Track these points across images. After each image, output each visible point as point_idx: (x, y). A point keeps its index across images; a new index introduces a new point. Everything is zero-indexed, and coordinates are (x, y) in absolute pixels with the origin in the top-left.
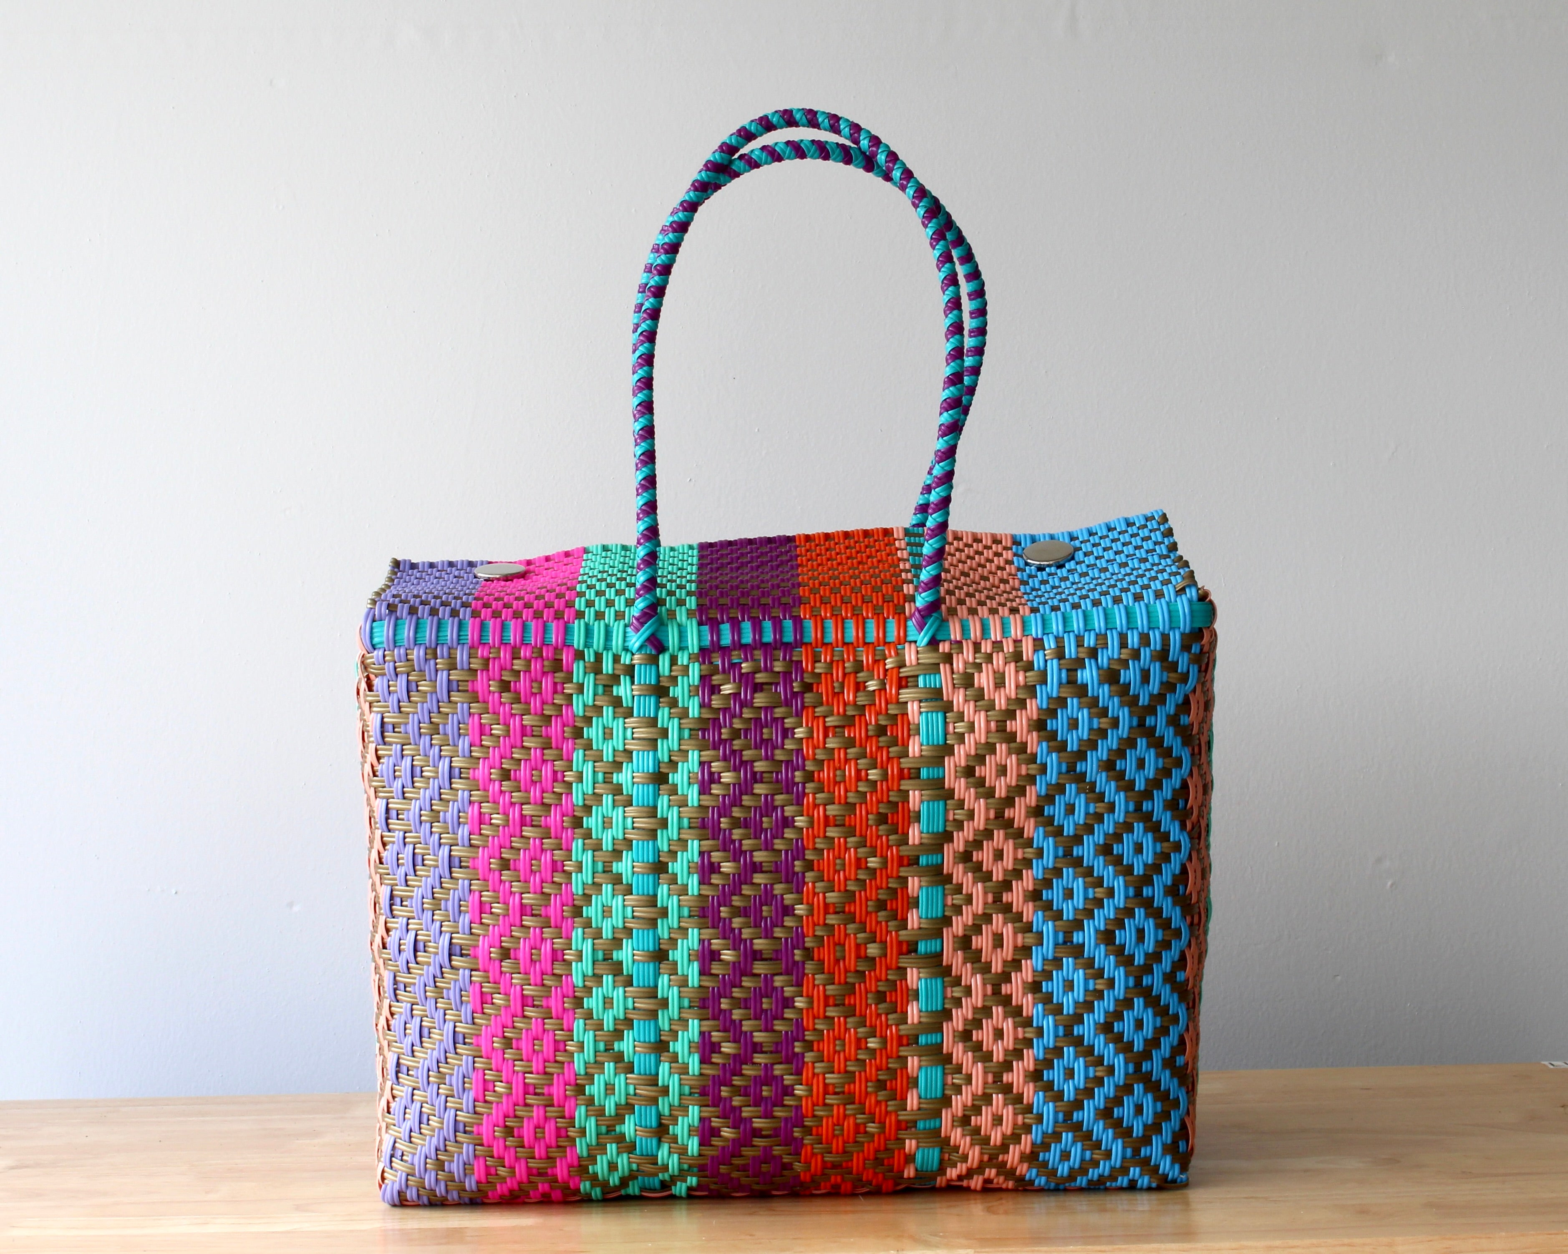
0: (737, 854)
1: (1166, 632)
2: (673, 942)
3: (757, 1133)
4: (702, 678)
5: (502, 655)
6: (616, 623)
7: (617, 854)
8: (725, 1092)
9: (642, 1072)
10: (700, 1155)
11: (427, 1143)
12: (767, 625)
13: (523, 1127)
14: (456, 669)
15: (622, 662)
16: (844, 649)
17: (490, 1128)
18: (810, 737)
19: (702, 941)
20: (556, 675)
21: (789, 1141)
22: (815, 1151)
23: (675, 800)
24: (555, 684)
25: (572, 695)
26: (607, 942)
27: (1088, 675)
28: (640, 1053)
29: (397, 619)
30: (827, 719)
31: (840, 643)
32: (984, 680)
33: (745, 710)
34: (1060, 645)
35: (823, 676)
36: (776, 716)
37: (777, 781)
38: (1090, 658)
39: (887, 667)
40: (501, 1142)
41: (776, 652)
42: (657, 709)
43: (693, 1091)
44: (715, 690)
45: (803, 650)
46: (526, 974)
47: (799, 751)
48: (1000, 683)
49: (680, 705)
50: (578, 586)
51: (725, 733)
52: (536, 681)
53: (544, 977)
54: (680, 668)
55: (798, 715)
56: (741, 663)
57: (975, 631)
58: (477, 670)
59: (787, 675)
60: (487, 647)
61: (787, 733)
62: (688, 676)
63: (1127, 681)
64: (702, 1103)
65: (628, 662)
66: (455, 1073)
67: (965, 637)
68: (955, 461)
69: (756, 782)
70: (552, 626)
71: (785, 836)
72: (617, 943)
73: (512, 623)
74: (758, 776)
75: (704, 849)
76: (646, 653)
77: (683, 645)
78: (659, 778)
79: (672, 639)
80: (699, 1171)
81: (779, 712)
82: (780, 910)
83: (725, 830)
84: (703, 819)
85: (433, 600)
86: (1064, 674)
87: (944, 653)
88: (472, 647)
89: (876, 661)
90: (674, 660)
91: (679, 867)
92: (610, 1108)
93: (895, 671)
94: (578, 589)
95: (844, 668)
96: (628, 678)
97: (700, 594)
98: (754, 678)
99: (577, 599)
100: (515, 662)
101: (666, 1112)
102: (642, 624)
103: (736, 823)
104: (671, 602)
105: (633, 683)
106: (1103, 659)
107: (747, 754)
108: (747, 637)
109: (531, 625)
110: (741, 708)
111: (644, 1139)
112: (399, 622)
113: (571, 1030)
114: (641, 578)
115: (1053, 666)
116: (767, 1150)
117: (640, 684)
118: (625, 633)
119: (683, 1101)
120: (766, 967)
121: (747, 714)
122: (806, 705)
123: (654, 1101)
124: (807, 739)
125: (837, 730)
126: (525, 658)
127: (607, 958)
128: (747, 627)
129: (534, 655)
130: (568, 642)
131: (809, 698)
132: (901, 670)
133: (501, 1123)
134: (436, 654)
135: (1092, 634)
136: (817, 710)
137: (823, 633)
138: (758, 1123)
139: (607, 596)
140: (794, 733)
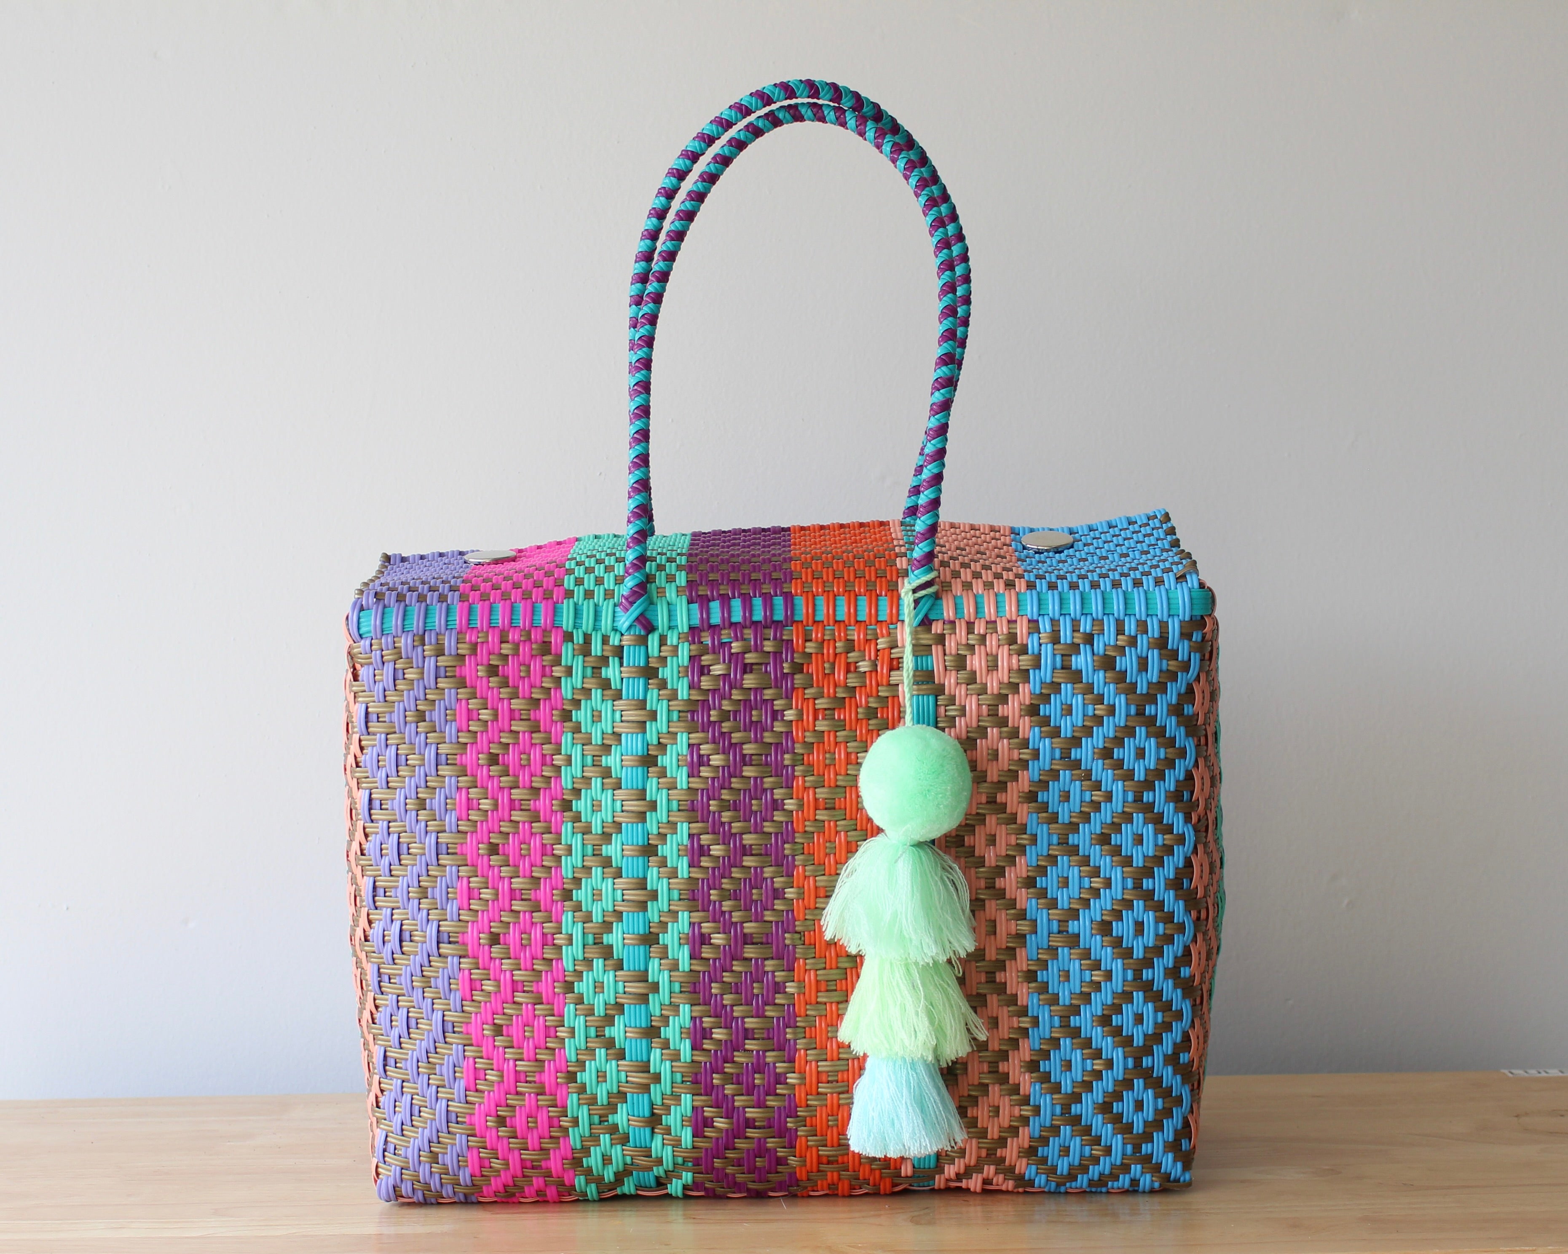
0: (727, 837)
1: (1165, 620)
2: (663, 926)
3: (750, 1123)
4: (691, 658)
5: (490, 639)
6: (605, 603)
7: (606, 837)
8: (717, 1080)
9: (634, 1059)
10: (694, 1147)
11: (419, 1135)
12: (758, 602)
13: (515, 1116)
14: (444, 655)
15: (611, 643)
16: (836, 628)
17: (483, 1116)
18: (800, 719)
19: (692, 925)
20: (544, 658)
21: (782, 1132)
22: (809, 1143)
23: (664, 783)
24: (544, 667)
25: (560, 678)
26: (597, 925)
27: (1082, 661)
28: (631, 1038)
29: (385, 607)
30: (817, 702)
31: (831, 622)
32: (976, 662)
33: (734, 691)
34: (1056, 629)
35: (814, 656)
36: (766, 697)
37: (767, 764)
38: (1085, 644)
39: (879, 647)
40: (494, 1131)
41: (766, 631)
42: (646, 690)
43: (685, 1079)
44: (704, 670)
45: (794, 628)
46: (516, 958)
47: (789, 734)
48: (993, 666)
49: (669, 687)
50: (567, 563)
51: (714, 715)
52: (524, 664)
53: (535, 961)
54: (670, 648)
55: (789, 697)
56: (731, 643)
57: (968, 610)
58: (465, 656)
59: (777, 655)
60: (475, 631)
61: (776, 715)
62: (678, 656)
63: (1123, 669)
64: (694, 1092)
65: (617, 643)
66: (445, 1062)
67: (958, 616)
68: (947, 440)
69: (745, 765)
70: (540, 607)
71: (775, 818)
72: (607, 927)
73: (500, 606)
74: (747, 758)
75: (694, 831)
76: (635, 635)
77: (672, 624)
78: (648, 761)
79: (661, 619)
80: (694, 1165)
81: (768, 694)
82: (770, 893)
83: (714, 813)
84: (693, 801)
85: (421, 586)
86: (1058, 659)
87: (936, 634)
88: (460, 632)
89: (867, 641)
90: (663, 641)
91: (668, 850)
92: (602, 1098)
93: (886, 651)
94: (567, 566)
95: (835, 648)
96: (617, 659)
97: (690, 569)
98: (744, 658)
99: (566, 577)
100: (503, 645)
101: (659, 1101)
102: (632, 603)
103: (725, 806)
104: (661, 579)
105: (621, 665)
106: (1099, 646)
107: (736, 737)
108: (737, 616)
109: (519, 607)
110: (731, 688)
111: (637, 1129)
112: (387, 610)
113: (562, 1015)
114: (630, 556)
115: (1047, 651)
116: (761, 1142)
117: (629, 666)
118: (614, 612)
119: (674, 1090)
120: (758, 950)
121: (736, 695)
122: (796, 686)
123: (646, 1088)
124: (797, 721)
125: (827, 712)
126: (514, 642)
127: (598, 942)
128: (736, 604)
129: (522, 639)
130: (557, 624)
131: (799, 679)
132: (893, 651)
133: (493, 1112)
134: (424, 640)
135: (1089, 618)
136: (806, 691)
137: (814, 610)
138: (751, 1113)
139: (596, 573)
140: (784, 716)
